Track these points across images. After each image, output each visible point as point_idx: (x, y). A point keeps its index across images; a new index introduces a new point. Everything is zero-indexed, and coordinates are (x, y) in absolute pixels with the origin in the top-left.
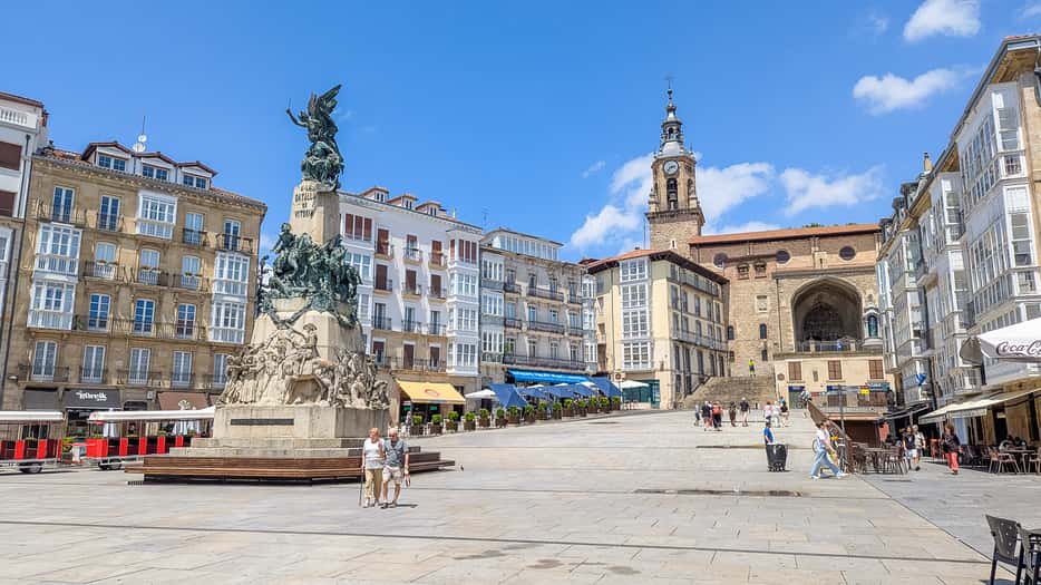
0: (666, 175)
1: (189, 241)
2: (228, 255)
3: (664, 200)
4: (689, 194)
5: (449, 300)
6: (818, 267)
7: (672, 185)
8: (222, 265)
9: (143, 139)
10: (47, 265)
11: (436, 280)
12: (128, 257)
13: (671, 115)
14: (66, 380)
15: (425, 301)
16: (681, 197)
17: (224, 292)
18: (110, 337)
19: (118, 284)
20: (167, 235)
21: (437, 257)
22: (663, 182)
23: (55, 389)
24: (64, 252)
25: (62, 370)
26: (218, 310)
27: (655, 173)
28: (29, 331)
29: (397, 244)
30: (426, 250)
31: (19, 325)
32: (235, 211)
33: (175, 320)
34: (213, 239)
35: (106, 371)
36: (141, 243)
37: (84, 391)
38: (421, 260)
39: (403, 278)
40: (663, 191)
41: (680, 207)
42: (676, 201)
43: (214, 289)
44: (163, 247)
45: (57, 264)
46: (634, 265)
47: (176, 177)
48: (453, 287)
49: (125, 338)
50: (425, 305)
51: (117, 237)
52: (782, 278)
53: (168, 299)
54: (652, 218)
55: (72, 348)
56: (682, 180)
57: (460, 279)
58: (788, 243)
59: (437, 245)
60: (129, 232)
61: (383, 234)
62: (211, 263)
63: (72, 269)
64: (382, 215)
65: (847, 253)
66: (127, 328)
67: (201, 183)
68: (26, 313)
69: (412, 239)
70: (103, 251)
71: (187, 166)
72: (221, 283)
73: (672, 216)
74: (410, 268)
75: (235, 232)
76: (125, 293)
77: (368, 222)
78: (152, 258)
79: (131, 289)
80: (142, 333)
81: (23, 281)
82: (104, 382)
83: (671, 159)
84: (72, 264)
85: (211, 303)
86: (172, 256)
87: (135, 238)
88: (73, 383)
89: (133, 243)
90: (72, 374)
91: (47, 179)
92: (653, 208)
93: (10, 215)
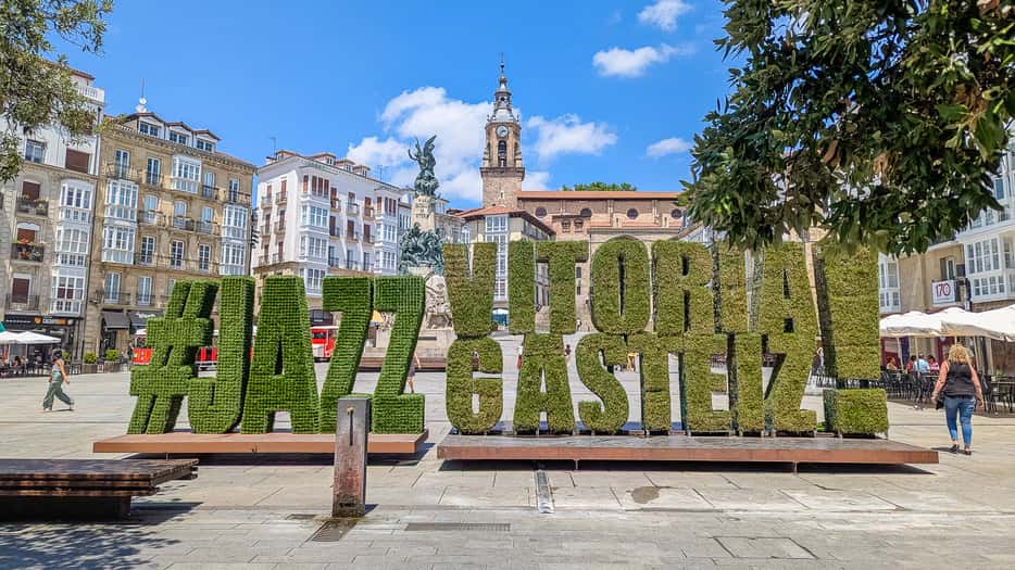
0: (498, 137)
1: (207, 195)
2: (234, 207)
3: (495, 159)
4: (516, 155)
5: (376, 245)
6: (615, 226)
7: (503, 146)
8: (230, 213)
9: (143, 101)
10: (116, 213)
11: (367, 228)
12: (167, 207)
13: (503, 86)
14: (128, 303)
15: (360, 245)
16: (510, 158)
17: (231, 236)
18: (157, 270)
19: (161, 228)
20: (194, 191)
21: (368, 210)
22: (495, 143)
23: (121, 311)
24: (127, 203)
25: (123, 295)
26: (228, 250)
27: (489, 133)
28: (104, 266)
29: (343, 199)
30: (362, 203)
31: (96, 261)
32: (236, 171)
33: (198, 257)
34: (222, 194)
35: (153, 296)
36: (175, 196)
37: (141, 312)
38: (358, 212)
39: (345, 228)
40: (495, 150)
41: (508, 166)
42: (505, 160)
43: (224, 234)
44: (190, 199)
45: (122, 213)
46: (496, 219)
47: (191, 142)
48: (380, 235)
49: (167, 271)
50: (360, 247)
51: (159, 191)
52: (594, 233)
53: (193, 240)
54: (485, 172)
55: (131, 278)
56: (510, 142)
57: (385, 229)
58: (591, 203)
59: (368, 201)
60: (167, 187)
61: (334, 191)
62: (220, 213)
63: (132, 217)
64: (336, 178)
65: (633, 214)
66: (167, 263)
67: (209, 146)
68: (100, 251)
69: (352, 196)
70: (150, 202)
71: (201, 133)
72: (229, 229)
73: (502, 172)
74: (351, 219)
75: (235, 188)
76: (165, 235)
77: (327, 182)
78: (182, 207)
79: (170, 232)
80: (176, 267)
81: (98, 225)
82: (152, 305)
83: (503, 124)
84: (132, 212)
85: (221, 244)
86: (195, 207)
87: (171, 192)
88: (133, 306)
89: (169, 196)
90: (132, 299)
91: (112, 143)
92: (487, 164)
93: (86, 171)
